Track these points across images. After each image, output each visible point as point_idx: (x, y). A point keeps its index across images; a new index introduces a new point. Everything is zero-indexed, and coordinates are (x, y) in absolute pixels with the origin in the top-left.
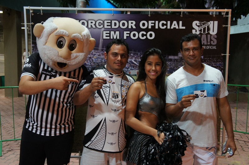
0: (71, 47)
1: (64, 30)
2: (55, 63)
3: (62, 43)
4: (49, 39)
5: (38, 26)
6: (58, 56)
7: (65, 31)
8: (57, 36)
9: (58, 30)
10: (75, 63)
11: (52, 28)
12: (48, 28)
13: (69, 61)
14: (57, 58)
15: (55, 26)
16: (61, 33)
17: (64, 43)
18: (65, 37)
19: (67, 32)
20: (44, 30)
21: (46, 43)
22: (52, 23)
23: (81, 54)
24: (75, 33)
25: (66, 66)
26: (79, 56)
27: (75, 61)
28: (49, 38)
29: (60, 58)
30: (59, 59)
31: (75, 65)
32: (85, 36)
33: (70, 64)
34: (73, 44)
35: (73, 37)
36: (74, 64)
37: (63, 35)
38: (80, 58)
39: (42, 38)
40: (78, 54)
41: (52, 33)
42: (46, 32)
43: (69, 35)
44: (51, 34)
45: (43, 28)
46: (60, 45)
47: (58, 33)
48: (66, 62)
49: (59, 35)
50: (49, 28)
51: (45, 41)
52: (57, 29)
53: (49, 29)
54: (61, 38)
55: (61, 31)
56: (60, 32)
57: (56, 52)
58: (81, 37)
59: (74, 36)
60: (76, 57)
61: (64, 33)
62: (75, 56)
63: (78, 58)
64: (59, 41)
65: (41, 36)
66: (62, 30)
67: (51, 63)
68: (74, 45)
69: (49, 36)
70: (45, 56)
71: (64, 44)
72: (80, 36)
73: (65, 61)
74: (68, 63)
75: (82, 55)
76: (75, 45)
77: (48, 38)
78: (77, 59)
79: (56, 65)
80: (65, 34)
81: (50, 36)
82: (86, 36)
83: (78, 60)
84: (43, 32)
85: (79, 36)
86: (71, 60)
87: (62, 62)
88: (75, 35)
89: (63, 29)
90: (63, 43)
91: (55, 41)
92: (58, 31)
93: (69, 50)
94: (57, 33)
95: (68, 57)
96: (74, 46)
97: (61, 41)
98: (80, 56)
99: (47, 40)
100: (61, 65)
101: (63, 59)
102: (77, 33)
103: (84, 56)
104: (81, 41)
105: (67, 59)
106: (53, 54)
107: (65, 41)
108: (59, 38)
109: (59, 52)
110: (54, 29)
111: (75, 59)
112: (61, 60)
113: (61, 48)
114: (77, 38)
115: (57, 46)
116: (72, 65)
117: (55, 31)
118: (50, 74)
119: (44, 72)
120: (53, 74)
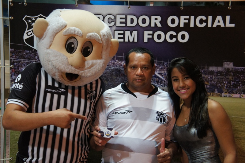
0: (86, 52)
1: (75, 28)
2: (63, 75)
3: (73, 46)
4: (54, 41)
5: (40, 22)
6: (68, 64)
7: (77, 29)
8: (66, 35)
9: (67, 28)
10: (91, 73)
11: (59, 25)
12: (53, 25)
13: (83, 71)
14: (66, 67)
15: (64, 22)
16: (72, 32)
17: (76, 46)
18: (77, 37)
19: (80, 31)
20: (49, 27)
21: (50, 46)
22: (59, 17)
23: (99, 61)
24: (91, 32)
25: (78, 79)
26: (96, 64)
27: (91, 71)
28: (55, 38)
29: (70, 67)
30: (68, 68)
31: (91, 76)
32: (104, 35)
33: (83, 75)
34: (88, 48)
35: (88, 37)
36: (89, 75)
37: (75, 35)
38: (97, 67)
39: (45, 39)
40: (95, 61)
41: (60, 31)
42: (50, 30)
43: (83, 35)
44: (58, 34)
45: (47, 24)
46: (70, 49)
47: (67, 32)
48: (78, 72)
49: (70, 35)
50: (55, 25)
51: (49, 43)
52: (66, 26)
53: (55, 27)
54: (71, 39)
55: (72, 28)
56: (71, 30)
57: (65, 59)
58: (100, 38)
59: (90, 36)
60: (92, 66)
61: (76, 32)
62: (90, 64)
63: (95, 66)
64: (68, 42)
65: (44, 36)
66: (74, 28)
67: (57, 74)
69: (55, 35)
70: (49, 64)
71: (75, 48)
72: (98, 36)
73: (76, 72)
74: (81, 75)
75: (100, 63)
76: (91, 49)
77: (53, 39)
78: (93, 67)
79: (65, 76)
80: (78, 33)
81: (56, 37)
82: (106, 36)
83: (95, 69)
84: (47, 30)
85: (96, 35)
87: (73, 72)
88: (91, 34)
90: (74, 46)
91: (64, 43)
92: (68, 29)
93: (82, 55)
94: (66, 31)
95: (81, 65)
96: (89, 50)
97: (72, 43)
98: (98, 64)
99: (52, 41)
100: (71, 77)
101: (75, 69)
102: (93, 32)
103: (102, 64)
104: (99, 42)
105: (80, 68)
106: (60, 62)
107: (78, 43)
108: (69, 39)
109: (69, 59)
110: (63, 26)
111: (91, 69)
112: (71, 70)
113: (71, 53)
114: (94, 38)
115: (66, 50)
116: (86, 76)
117: (63, 29)
118: (58, 91)
119: (49, 90)
120: (63, 91)
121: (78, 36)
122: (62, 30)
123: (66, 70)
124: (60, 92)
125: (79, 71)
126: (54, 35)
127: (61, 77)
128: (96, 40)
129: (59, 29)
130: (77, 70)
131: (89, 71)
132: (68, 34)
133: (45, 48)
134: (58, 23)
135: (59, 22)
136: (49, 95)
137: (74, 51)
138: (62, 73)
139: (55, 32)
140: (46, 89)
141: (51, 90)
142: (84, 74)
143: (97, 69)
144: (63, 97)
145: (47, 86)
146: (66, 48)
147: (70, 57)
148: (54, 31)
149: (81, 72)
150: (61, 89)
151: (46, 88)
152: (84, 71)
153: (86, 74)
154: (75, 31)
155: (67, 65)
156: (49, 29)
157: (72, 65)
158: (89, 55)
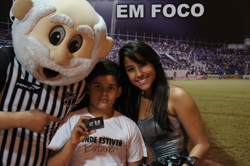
0: (73, 46)
1: (66, 16)
2: (40, 69)
3: (58, 36)
4: (36, 26)
6: (49, 57)
7: (68, 17)
8: (52, 22)
9: (56, 13)
10: (75, 74)
11: (47, 8)
12: (39, 6)
13: (65, 70)
14: (45, 61)
15: (53, 6)
16: (61, 19)
17: (62, 37)
18: (65, 26)
19: (71, 20)
20: (33, 9)
21: (31, 31)
23: (87, 60)
24: (84, 24)
25: (57, 77)
26: (83, 63)
27: (75, 71)
28: (38, 23)
29: (51, 62)
30: (48, 62)
31: (74, 76)
32: (98, 31)
33: (65, 74)
34: (76, 42)
35: (80, 29)
36: (72, 75)
37: (64, 24)
38: (84, 68)
39: (26, 22)
40: (82, 60)
41: (46, 16)
43: (73, 26)
44: (44, 18)
46: (54, 39)
47: (55, 18)
48: (59, 69)
49: (57, 22)
50: (41, 7)
51: (29, 28)
52: (55, 11)
53: (41, 9)
54: (58, 27)
55: (61, 15)
56: (60, 17)
57: (47, 51)
58: (93, 33)
59: (82, 29)
60: (79, 64)
61: (66, 21)
62: (76, 62)
63: (81, 66)
65: (25, 18)
66: (64, 15)
68: (78, 43)
69: (40, 20)
70: (25, 53)
71: (61, 39)
72: (92, 30)
73: (57, 68)
74: (61, 73)
75: (88, 63)
76: (80, 43)
78: (79, 67)
79: (42, 71)
80: (68, 22)
82: (100, 32)
83: (81, 70)
84: (29, 12)
85: (89, 29)
86: (69, 68)
87: (53, 70)
88: (84, 26)
89: (66, 14)
90: (60, 37)
91: (48, 31)
92: (56, 16)
93: (68, 50)
94: (53, 18)
95: (66, 62)
96: (77, 45)
97: (58, 33)
98: (85, 64)
99: (34, 26)
100: (50, 73)
101: (56, 65)
102: (86, 25)
103: (90, 65)
104: (91, 38)
105: (63, 65)
106: (39, 53)
107: (65, 34)
108: (55, 27)
109: (51, 51)
110: (51, 10)
111: (76, 68)
112: (51, 65)
113: (55, 45)
114: (86, 32)
115: (49, 40)
116: (68, 76)
117: (51, 13)
118: (31, 88)
119: (21, 85)
120: (37, 88)
121: (67, 25)
122: (49, 14)
123: (45, 64)
124: (34, 89)
125: (61, 68)
126: (38, 19)
127: (37, 71)
128: (87, 35)
129: (45, 13)
130: (58, 66)
131: (73, 71)
132: (56, 21)
133: (24, 33)
134: (46, 6)
135: (46, 4)
136: (20, 91)
137: (58, 43)
138: (39, 66)
139: (39, 16)
140: (18, 84)
141: (23, 85)
142: (67, 73)
143: (83, 69)
144: (35, 96)
145: (19, 80)
146: (49, 38)
147: (52, 50)
148: (38, 14)
149: (63, 69)
150: (34, 86)
151: (17, 82)
152: (67, 69)
153: (68, 73)
154: (64, 20)
155: (47, 59)
156: (33, 11)
157: (53, 60)
158: (76, 51)
